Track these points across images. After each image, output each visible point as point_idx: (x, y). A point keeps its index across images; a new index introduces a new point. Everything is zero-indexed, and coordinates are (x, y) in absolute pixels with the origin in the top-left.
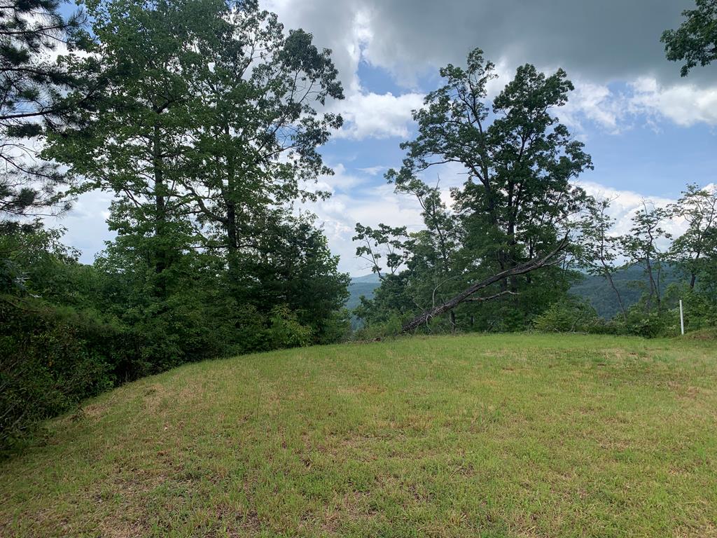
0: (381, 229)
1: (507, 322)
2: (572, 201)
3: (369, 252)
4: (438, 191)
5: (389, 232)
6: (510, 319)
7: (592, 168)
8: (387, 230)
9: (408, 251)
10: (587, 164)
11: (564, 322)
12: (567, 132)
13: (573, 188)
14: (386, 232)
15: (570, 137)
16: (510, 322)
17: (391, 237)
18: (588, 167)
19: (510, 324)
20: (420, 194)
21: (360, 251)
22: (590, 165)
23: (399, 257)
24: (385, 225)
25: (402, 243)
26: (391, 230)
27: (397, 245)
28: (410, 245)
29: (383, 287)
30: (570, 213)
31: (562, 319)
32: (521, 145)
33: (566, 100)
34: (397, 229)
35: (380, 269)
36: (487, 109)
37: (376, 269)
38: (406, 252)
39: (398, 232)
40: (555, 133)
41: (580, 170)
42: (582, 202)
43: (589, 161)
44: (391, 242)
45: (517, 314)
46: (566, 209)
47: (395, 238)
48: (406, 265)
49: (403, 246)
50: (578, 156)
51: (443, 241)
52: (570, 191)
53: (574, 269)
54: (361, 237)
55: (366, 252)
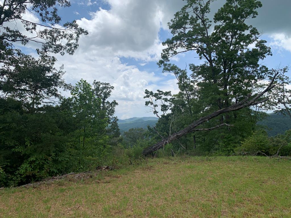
0: (158, 92)
1: (224, 142)
2: (259, 73)
3: (152, 103)
4: (186, 71)
5: (162, 94)
6: (225, 140)
7: (271, 55)
8: (161, 93)
9: (171, 103)
10: (268, 53)
11: (262, 144)
12: (258, 33)
13: (260, 66)
14: (161, 94)
15: (259, 35)
16: (226, 142)
17: (163, 97)
18: (269, 54)
19: (226, 143)
20: (176, 73)
21: (147, 103)
22: (270, 53)
23: (167, 106)
24: (160, 90)
25: (169, 99)
26: (163, 93)
27: (166, 100)
28: (173, 100)
29: (159, 122)
30: (258, 80)
31: (261, 142)
32: (230, 40)
33: (257, 14)
34: (166, 92)
35: (158, 112)
36: (211, 22)
37: (155, 112)
38: (171, 104)
39: (167, 94)
40: (250, 34)
41: (264, 56)
42: (266, 74)
43: (269, 51)
44: (163, 99)
45: (230, 137)
46: (256, 78)
47: (166, 97)
48: (171, 110)
49: (169, 101)
50: (263, 48)
51: (188, 97)
52: (258, 68)
53: (262, 111)
54: (148, 97)
55: (150, 104)
